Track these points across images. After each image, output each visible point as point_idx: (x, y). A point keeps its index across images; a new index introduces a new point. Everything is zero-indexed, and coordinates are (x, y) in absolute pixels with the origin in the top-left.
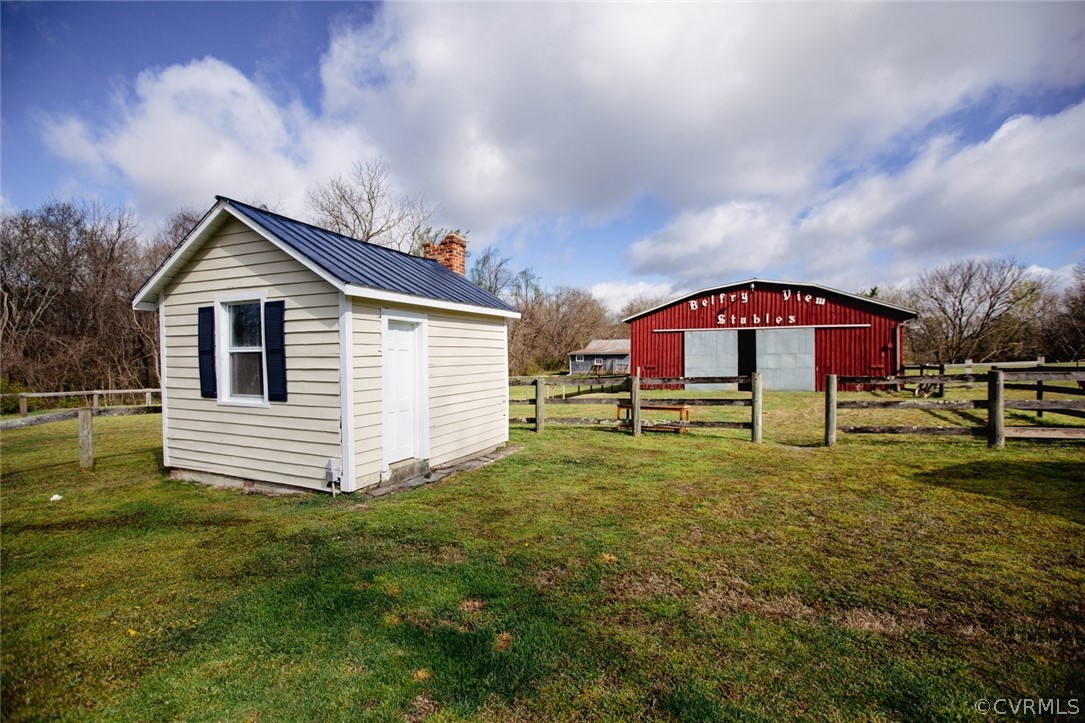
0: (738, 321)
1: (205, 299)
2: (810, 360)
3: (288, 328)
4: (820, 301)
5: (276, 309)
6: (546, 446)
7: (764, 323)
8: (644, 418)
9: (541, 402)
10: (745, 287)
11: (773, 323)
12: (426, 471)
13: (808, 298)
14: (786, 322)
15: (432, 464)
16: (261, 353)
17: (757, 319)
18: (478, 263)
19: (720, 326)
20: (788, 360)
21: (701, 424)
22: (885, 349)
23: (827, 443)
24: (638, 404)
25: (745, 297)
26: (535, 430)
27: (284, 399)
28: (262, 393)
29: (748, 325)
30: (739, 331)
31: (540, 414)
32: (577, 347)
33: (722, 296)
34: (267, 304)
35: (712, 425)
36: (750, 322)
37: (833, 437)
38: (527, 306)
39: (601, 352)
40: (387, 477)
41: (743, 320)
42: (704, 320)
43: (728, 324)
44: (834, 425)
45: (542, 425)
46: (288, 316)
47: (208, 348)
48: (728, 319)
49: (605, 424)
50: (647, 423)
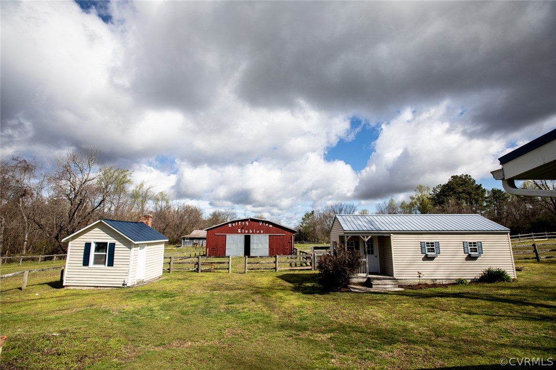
0: (245, 231)
1: (88, 241)
2: (267, 246)
3: (115, 249)
4: (271, 226)
5: (113, 245)
6: (173, 276)
7: (253, 233)
8: (202, 268)
9: (172, 264)
10: (247, 220)
11: (256, 233)
12: (143, 282)
13: (267, 225)
14: (260, 233)
15: (144, 281)
16: (106, 255)
17: (251, 231)
18: (137, 187)
19: (239, 233)
20: (260, 246)
21: (216, 269)
22: (289, 242)
23: (245, 273)
24: (200, 263)
25: (247, 223)
26: (169, 272)
27: (112, 265)
28: (105, 264)
29: (248, 233)
30: (245, 235)
31: (171, 267)
32: (187, 233)
33: (240, 223)
34: (110, 244)
35: (219, 269)
36: (248, 232)
37: (246, 271)
38: (161, 210)
39: (198, 237)
40: (136, 283)
41: (247, 232)
42: (233, 231)
43: (241, 233)
44: (247, 268)
45: (172, 271)
46: (116, 246)
47: (88, 253)
48: (241, 231)
49: (191, 269)
50: (202, 269)
